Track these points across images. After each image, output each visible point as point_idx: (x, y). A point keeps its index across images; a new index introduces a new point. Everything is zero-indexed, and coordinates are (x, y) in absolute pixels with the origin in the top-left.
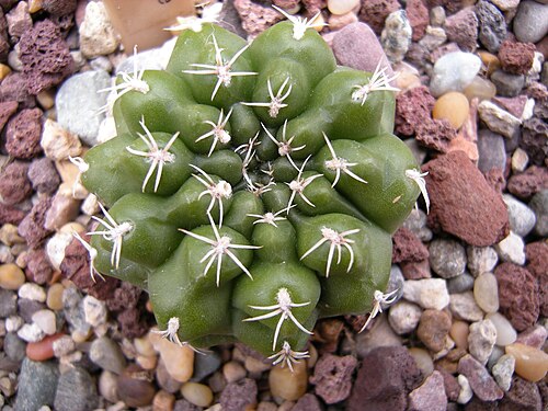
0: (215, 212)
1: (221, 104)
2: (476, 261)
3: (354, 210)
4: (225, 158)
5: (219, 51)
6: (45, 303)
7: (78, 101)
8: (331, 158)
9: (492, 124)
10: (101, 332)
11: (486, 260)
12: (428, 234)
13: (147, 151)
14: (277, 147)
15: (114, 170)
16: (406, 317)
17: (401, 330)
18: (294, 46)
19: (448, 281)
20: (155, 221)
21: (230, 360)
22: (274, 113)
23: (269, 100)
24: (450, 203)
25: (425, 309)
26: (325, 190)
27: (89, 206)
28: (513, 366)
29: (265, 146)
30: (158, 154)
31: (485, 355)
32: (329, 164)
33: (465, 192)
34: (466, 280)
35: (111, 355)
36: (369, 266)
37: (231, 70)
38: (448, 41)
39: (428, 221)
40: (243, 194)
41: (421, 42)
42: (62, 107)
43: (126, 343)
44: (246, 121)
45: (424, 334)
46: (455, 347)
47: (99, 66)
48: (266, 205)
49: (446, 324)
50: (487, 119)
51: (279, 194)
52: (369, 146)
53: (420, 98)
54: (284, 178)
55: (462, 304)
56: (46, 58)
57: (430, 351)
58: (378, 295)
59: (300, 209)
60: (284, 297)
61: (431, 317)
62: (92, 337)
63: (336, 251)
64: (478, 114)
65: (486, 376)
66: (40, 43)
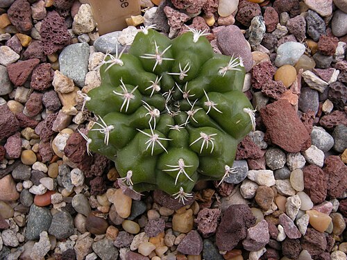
0: (152, 123)
1: (157, 73)
2: (291, 161)
3: (217, 126)
4: (158, 99)
5: (157, 48)
6: (47, 173)
7: (73, 60)
8: (207, 101)
9: (310, 85)
10: (78, 191)
11: (298, 162)
12: (265, 145)
13: (123, 93)
14: (183, 94)
15: (104, 101)
16: (249, 189)
17: (246, 196)
18: (193, 46)
19: (274, 171)
20: (124, 125)
21: (151, 209)
22: (182, 78)
23: (180, 72)
24: (276, 128)
25: (259, 185)
26: (203, 116)
27: (78, 119)
28: (308, 220)
29: (177, 94)
30: (128, 95)
31: (294, 214)
32: (206, 103)
33: (284, 122)
34: (285, 172)
35: (84, 204)
36: (222, 152)
37: (163, 57)
38: (289, 33)
39: (265, 137)
40: (165, 115)
41: (273, 33)
42: (63, 63)
43: (92, 198)
44: (168, 81)
45: (258, 198)
46: (278, 209)
47: (83, 39)
48: (176, 121)
49: (270, 194)
50: (307, 81)
51: (182, 117)
52: (226, 96)
53: (266, 69)
54: (185, 109)
55: (283, 186)
56: (57, 36)
57: (263, 209)
58: (227, 168)
59: (191, 123)
60: (181, 162)
61: (262, 189)
62: (73, 194)
63: (206, 143)
64: (302, 78)
65: (293, 225)
66: (54, 27)
